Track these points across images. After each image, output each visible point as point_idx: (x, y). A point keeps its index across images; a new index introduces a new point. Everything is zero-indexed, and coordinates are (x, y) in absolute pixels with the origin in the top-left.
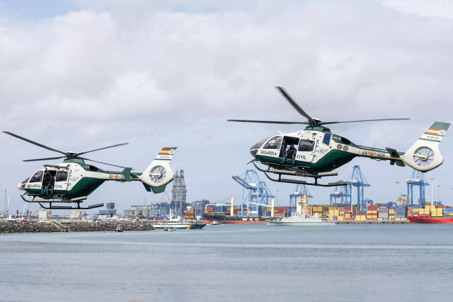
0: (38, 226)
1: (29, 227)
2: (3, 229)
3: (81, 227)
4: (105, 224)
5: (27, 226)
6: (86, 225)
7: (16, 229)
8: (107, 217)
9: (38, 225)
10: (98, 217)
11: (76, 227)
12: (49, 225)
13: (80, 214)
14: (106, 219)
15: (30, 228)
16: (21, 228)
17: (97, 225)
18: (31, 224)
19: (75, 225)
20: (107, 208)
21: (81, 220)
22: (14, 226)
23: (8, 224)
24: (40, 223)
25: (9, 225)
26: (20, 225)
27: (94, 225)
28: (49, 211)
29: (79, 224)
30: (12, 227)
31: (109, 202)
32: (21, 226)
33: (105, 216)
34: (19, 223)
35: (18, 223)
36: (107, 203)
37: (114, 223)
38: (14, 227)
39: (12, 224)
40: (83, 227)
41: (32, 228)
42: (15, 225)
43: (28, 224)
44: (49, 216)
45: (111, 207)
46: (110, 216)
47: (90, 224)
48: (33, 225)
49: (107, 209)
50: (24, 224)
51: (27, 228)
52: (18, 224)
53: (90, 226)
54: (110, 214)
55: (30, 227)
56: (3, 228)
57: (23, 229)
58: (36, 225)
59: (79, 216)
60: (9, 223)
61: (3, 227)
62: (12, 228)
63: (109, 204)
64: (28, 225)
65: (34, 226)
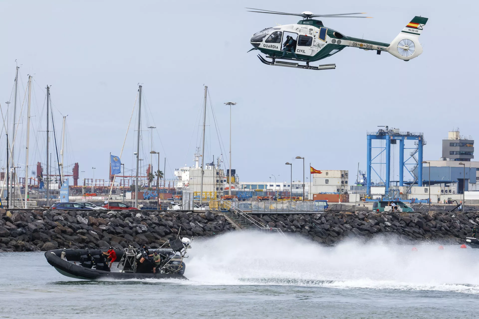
0: (165, 226)
1: (131, 228)
2: (35, 235)
3: (328, 230)
4: (419, 217)
5: (123, 226)
6: (346, 223)
7: (83, 234)
8: (442, 191)
9: (167, 220)
10: (410, 193)
11: (307, 228)
12: (206, 221)
13: (342, 182)
14: (439, 200)
15: (137, 233)
16: (103, 230)
17: (389, 224)
18: (138, 215)
19: (306, 221)
20: (445, 159)
21: (346, 204)
22: (78, 222)
23: (56, 218)
24: (173, 213)
25: (58, 220)
26: (100, 220)
27: (377, 224)
28: (228, 170)
29: (320, 218)
30: (70, 227)
31: (452, 136)
32: (100, 224)
33: (436, 190)
34: (95, 211)
35: (94, 213)
36: (444, 141)
37: (453, 216)
38: (75, 230)
39: (69, 217)
40: (334, 231)
41: (144, 232)
42: (80, 218)
43: (129, 216)
44: (228, 188)
45: (458, 156)
46: (454, 187)
47: (363, 219)
48: (149, 222)
49: (443, 164)
50: (115, 216)
51: (125, 232)
52: (90, 214)
53: (362, 224)
54: (454, 182)
55: (134, 229)
56: (35, 231)
57: (110, 236)
58: (157, 221)
59: (338, 190)
60: (59, 214)
61: (36, 225)
62: (70, 230)
63: (452, 144)
64: (127, 221)
65: (150, 225)
